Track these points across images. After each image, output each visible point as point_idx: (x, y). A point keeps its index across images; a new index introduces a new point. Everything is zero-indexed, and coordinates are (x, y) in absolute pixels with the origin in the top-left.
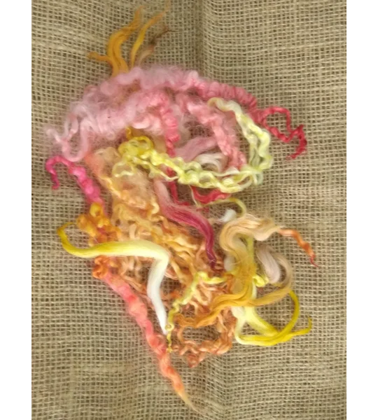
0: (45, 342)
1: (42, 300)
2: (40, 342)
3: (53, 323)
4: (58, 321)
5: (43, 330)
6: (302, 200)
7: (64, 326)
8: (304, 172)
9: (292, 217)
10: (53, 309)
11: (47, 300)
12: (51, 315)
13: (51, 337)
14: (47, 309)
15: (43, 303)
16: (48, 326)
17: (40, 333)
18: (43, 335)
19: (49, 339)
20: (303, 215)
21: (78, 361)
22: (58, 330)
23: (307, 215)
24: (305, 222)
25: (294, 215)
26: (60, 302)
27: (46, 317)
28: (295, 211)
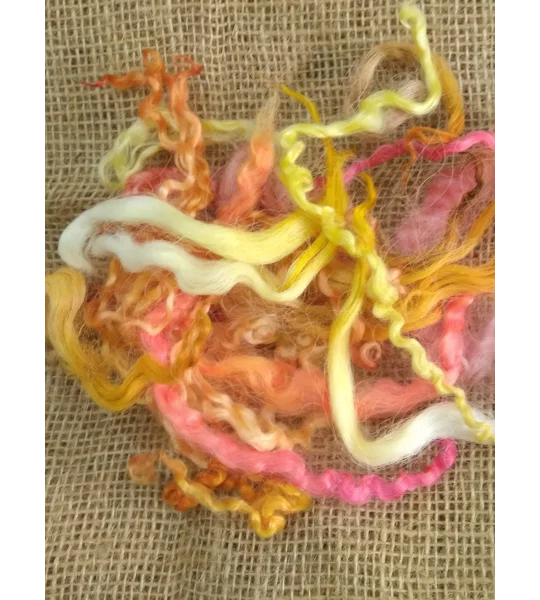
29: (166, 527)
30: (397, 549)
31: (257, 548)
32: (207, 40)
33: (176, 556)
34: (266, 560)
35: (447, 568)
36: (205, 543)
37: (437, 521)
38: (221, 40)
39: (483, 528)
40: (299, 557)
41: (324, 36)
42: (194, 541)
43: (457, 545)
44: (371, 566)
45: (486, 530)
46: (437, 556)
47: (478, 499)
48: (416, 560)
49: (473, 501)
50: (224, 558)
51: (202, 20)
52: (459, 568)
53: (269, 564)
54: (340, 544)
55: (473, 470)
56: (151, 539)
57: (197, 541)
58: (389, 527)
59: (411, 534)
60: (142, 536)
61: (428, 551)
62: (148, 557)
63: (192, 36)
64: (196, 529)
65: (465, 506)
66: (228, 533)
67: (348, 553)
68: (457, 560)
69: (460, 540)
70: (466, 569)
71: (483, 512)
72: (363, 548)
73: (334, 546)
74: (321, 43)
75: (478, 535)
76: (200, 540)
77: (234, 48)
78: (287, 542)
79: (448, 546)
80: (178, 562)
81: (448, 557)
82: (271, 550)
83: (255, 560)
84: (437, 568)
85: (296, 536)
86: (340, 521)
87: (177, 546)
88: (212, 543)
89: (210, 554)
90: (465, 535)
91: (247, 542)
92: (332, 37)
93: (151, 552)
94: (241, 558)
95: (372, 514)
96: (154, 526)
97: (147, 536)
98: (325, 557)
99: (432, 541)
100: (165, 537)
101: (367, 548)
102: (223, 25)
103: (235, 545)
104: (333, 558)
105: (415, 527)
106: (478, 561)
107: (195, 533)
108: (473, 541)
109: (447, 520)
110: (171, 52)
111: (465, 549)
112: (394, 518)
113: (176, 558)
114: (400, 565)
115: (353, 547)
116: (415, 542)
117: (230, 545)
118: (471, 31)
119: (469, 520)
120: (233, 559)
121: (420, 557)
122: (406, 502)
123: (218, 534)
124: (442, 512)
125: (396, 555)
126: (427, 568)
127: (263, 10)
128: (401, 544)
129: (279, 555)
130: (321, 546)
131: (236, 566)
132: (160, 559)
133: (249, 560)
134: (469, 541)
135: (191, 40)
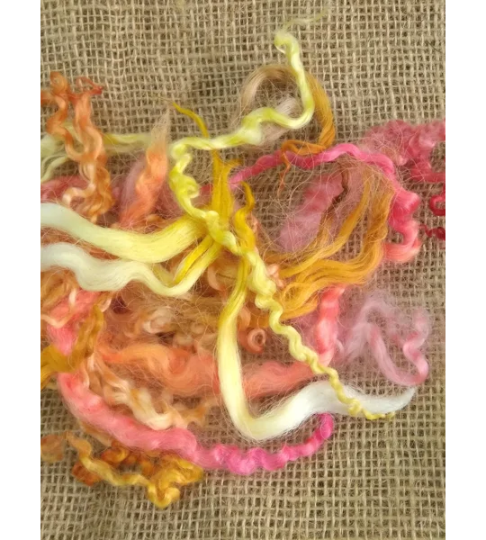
0: (398, 488)
1: (321, 493)
2: (398, 498)
3: (364, 473)
4: (360, 464)
5: (376, 492)
6: (134, 23)
7: (368, 453)
8: (81, 20)
9: (166, 41)
10: (337, 474)
11: (321, 484)
12: (349, 478)
13: (389, 477)
14: (337, 485)
15: (326, 493)
16: (369, 481)
17: (381, 498)
18: (384, 492)
19: (393, 481)
20: (162, 19)
21: (431, 427)
22: (375, 463)
23: (161, 11)
24: (175, 16)
25: (163, 36)
26: (326, 461)
27: (353, 486)
28: (155, 36)
29: (76, 500)
30: (280, 514)
31: (156, 517)
32: (109, 63)
33: (85, 525)
34: (164, 528)
35: (325, 530)
36: (111, 514)
37: (317, 488)
38: (122, 63)
39: (357, 492)
40: (194, 523)
41: (214, 59)
42: (101, 512)
43: (334, 508)
44: (257, 530)
45: (359, 494)
46: (316, 519)
47: (353, 466)
48: (297, 522)
49: (349, 469)
50: (127, 527)
51: (104, 46)
52: (336, 529)
53: (167, 531)
54: (230, 511)
55: (349, 440)
56: (62, 511)
57: (104, 512)
58: (274, 494)
59: (294, 499)
60: (55, 508)
61: (308, 514)
62: (59, 527)
63: (94, 60)
64: (103, 501)
65: (341, 474)
66: (131, 504)
67: (237, 519)
68: (334, 522)
69: (337, 504)
70: (341, 529)
71: (357, 478)
72: (250, 514)
73: (224, 513)
74: (211, 65)
75: (352, 498)
76: (106, 511)
77: (134, 69)
78: (183, 511)
79: (326, 509)
80: (87, 531)
81: (326, 519)
82: (169, 519)
83: (154, 529)
84: (316, 529)
85: (191, 505)
86: (230, 490)
87: (86, 517)
88: (116, 514)
89: (114, 524)
90: (341, 499)
91: (147, 512)
92: (221, 59)
93: (62, 522)
94: (142, 527)
95: (259, 484)
96: (65, 499)
97: (58, 509)
98: (217, 523)
99: (312, 505)
100: (75, 509)
101: (254, 514)
102: (123, 50)
103: (137, 515)
104: (224, 523)
105: (297, 493)
106: (352, 522)
107: (102, 505)
108: (348, 504)
109: (326, 486)
110: (77, 74)
111: (341, 513)
112: (278, 486)
113: (85, 528)
114: (283, 528)
115: (241, 513)
116: (297, 507)
117: (133, 515)
118: (342, 54)
119: (345, 486)
120: (135, 528)
121: (301, 520)
122: (290, 471)
123: (122, 505)
124: (321, 479)
125: (280, 519)
126: (307, 530)
127: (159, 36)
128: (285, 509)
129: (176, 522)
130: (213, 513)
131: (137, 533)
132: (71, 529)
133: (149, 527)
134: (345, 504)
135: (95, 64)
